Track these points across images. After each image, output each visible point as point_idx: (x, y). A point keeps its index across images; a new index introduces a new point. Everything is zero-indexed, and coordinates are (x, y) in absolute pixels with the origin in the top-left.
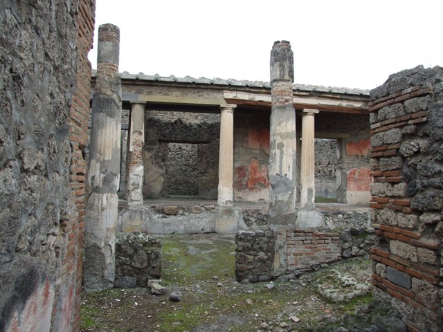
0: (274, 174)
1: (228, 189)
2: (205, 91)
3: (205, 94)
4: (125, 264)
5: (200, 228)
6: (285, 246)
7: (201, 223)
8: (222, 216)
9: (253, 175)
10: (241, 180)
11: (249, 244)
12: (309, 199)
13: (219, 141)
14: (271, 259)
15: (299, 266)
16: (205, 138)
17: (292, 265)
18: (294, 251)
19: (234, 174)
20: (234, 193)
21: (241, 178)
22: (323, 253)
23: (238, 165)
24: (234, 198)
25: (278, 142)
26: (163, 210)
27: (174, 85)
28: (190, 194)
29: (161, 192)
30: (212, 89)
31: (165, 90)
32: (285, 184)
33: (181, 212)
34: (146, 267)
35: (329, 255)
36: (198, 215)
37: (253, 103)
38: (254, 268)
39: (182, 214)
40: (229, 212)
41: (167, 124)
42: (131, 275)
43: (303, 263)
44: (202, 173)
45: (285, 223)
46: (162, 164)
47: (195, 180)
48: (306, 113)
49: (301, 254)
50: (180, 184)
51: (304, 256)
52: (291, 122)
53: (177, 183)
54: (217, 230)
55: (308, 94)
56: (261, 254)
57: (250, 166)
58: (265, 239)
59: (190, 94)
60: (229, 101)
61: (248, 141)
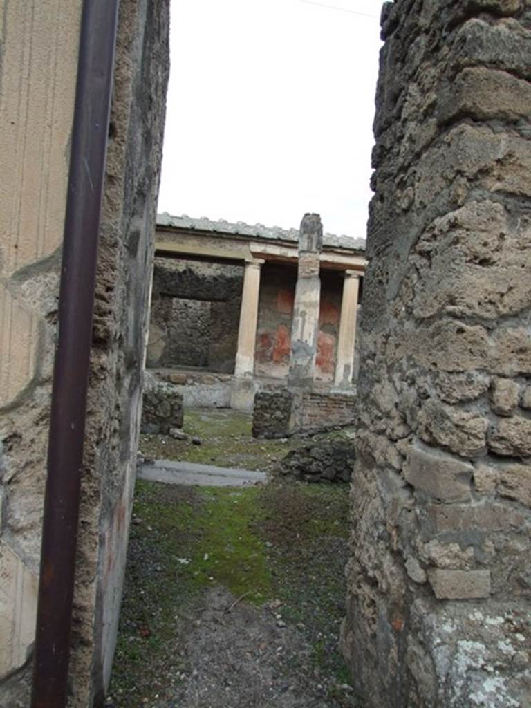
0: (296, 340)
1: (249, 359)
2: (227, 241)
3: (228, 245)
4: (149, 412)
5: (212, 402)
6: (301, 407)
7: (213, 395)
8: (239, 390)
9: (280, 345)
10: (264, 351)
11: (267, 403)
12: (346, 377)
13: (241, 301)
14: (287, 419)
15: (313, 427)
16: (221, 296)
17: (306, 425)
18: (309, 412)
19: (257, 342)
20: (255, 366)
21: (265, 348)
22: (338, 416)
23: (262, 331)
24: (254, 371)
25: (301, 310)
26: (169, 377)
27: (190, 232)
28: (196, 365)
29: (161, 359)
30: (236, 239)
31: (179, 238)
32: (305, 349)
33: (190, 381)
34: (169, 417)
35: (343, 419)
36: (211, 387)
37: (284, 259)
38: (271, 425)
39: (192, 384)
40: (248, 385)
41: (172, 274)
42: (155, 423)
43: (317, 425)
44: (215, 339)
45: (302, 386)
46: (164, 324)
47: (203, 348)
48: (349, 276)
49: (316, 416)
50: (183, 352)
51: (318, 417)
52: (315, 292)
53: (178, 351)
54: (231, 405)
55: (352, 252)
56: (278, 414)
57: (277, 334)
58: (283, 399)
59: (209, 243)
60: (256, 255)
61: (276, 303)
